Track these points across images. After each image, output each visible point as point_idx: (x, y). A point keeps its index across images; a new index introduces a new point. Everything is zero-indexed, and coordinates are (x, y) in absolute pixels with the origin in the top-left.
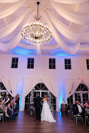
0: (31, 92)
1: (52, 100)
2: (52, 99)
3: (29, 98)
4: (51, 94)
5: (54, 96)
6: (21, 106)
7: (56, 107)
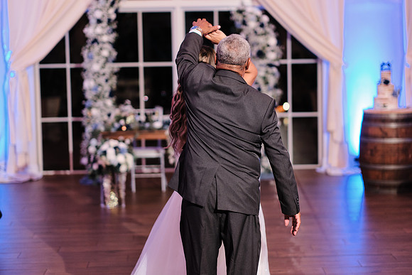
0: (84, 20)
1: (282, 84)
2: (282, 69)
3: (78, 75)
4: (270, 29)
5: (300, 50)
6: (13, 141)
7: (323, 139)
